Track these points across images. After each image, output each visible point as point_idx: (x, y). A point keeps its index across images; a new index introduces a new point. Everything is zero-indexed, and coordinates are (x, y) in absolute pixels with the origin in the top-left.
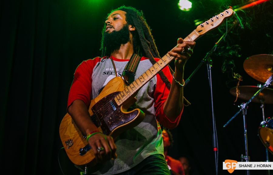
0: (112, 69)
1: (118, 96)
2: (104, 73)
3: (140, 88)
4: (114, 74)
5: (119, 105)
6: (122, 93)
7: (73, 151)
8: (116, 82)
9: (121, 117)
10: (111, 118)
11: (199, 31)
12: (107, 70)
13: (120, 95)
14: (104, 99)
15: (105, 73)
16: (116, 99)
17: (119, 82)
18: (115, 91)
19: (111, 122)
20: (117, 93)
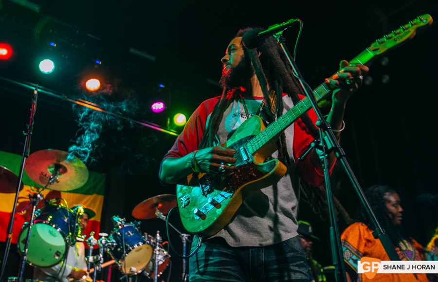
0: (242, 110)
1: (252, 142)
2: (234, 115)
4: (245, 117)
7: (187, 212)
9: (252, 170)
11: (374, 50)
12: (237, 111)
15: (236, 116)
16: (248, 145)
19: (239, 176)
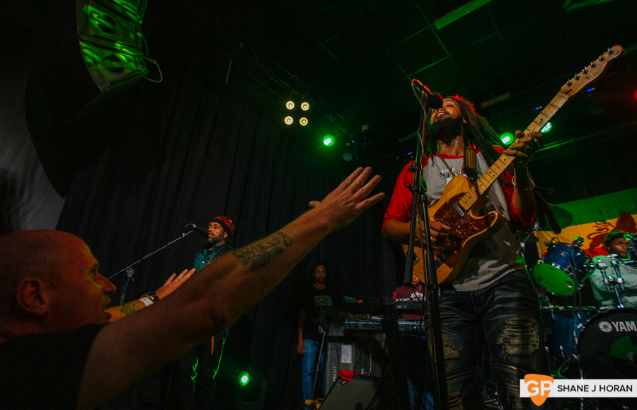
1: (463, 199)
3: (491, 185)
5: (466, 209)
6: (468, 194)
8: (457, 182)
10: (459, 227)
11: (567, 93)
13: (465, 197)
14: (446, 203)
16: (460, 202)
17: (462, 181)
18: (459, 193)
20: (462, 195)
